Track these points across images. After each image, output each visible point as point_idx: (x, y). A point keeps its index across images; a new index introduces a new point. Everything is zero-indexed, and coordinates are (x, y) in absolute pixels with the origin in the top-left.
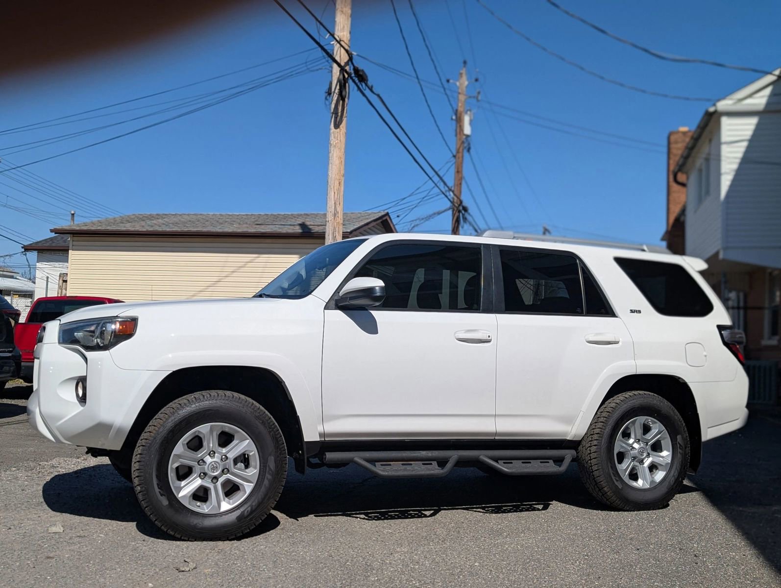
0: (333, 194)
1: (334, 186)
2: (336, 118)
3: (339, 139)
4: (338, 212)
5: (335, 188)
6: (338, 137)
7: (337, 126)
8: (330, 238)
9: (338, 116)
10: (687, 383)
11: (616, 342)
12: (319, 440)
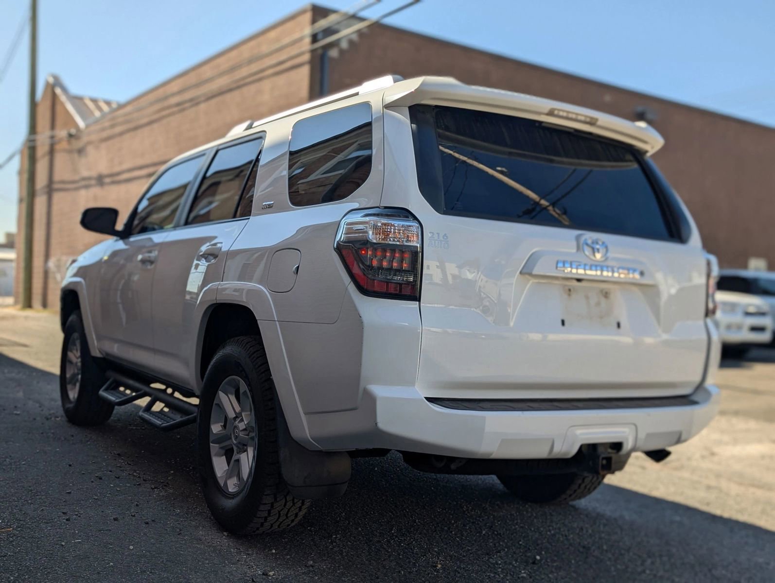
10: (257, 320)
11: (215, 256)
12: (100, 356)
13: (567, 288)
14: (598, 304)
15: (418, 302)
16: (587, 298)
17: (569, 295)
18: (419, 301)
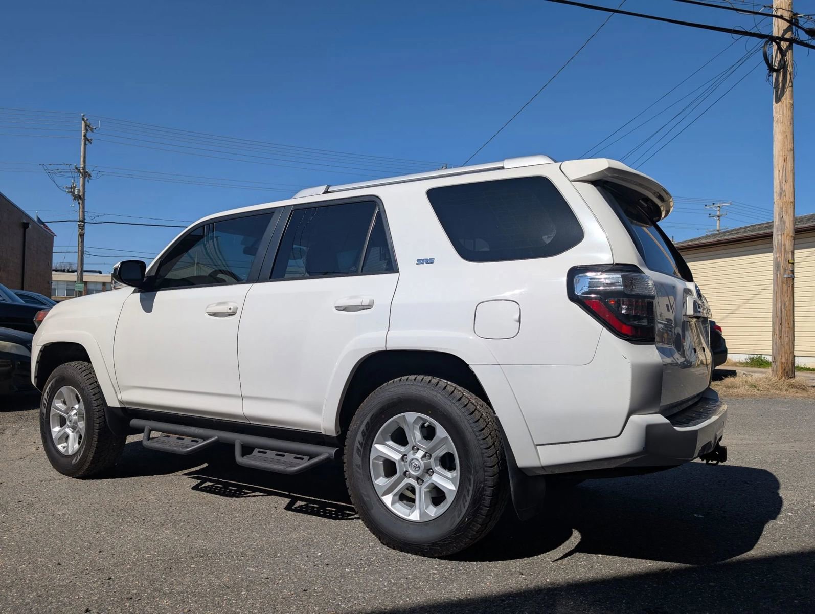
0: (778, 172)
1: (778, 164)
2: (777, 91)
3: (781, 113)
4: (785, 191)
5: (780, 166)
6: (780, 111)
7: (778, 100)
8: (777, 220)
9: (778, 89)
10: (468, 365)
11: (369, 307)
12: (119, 406)
15: (655, 343)
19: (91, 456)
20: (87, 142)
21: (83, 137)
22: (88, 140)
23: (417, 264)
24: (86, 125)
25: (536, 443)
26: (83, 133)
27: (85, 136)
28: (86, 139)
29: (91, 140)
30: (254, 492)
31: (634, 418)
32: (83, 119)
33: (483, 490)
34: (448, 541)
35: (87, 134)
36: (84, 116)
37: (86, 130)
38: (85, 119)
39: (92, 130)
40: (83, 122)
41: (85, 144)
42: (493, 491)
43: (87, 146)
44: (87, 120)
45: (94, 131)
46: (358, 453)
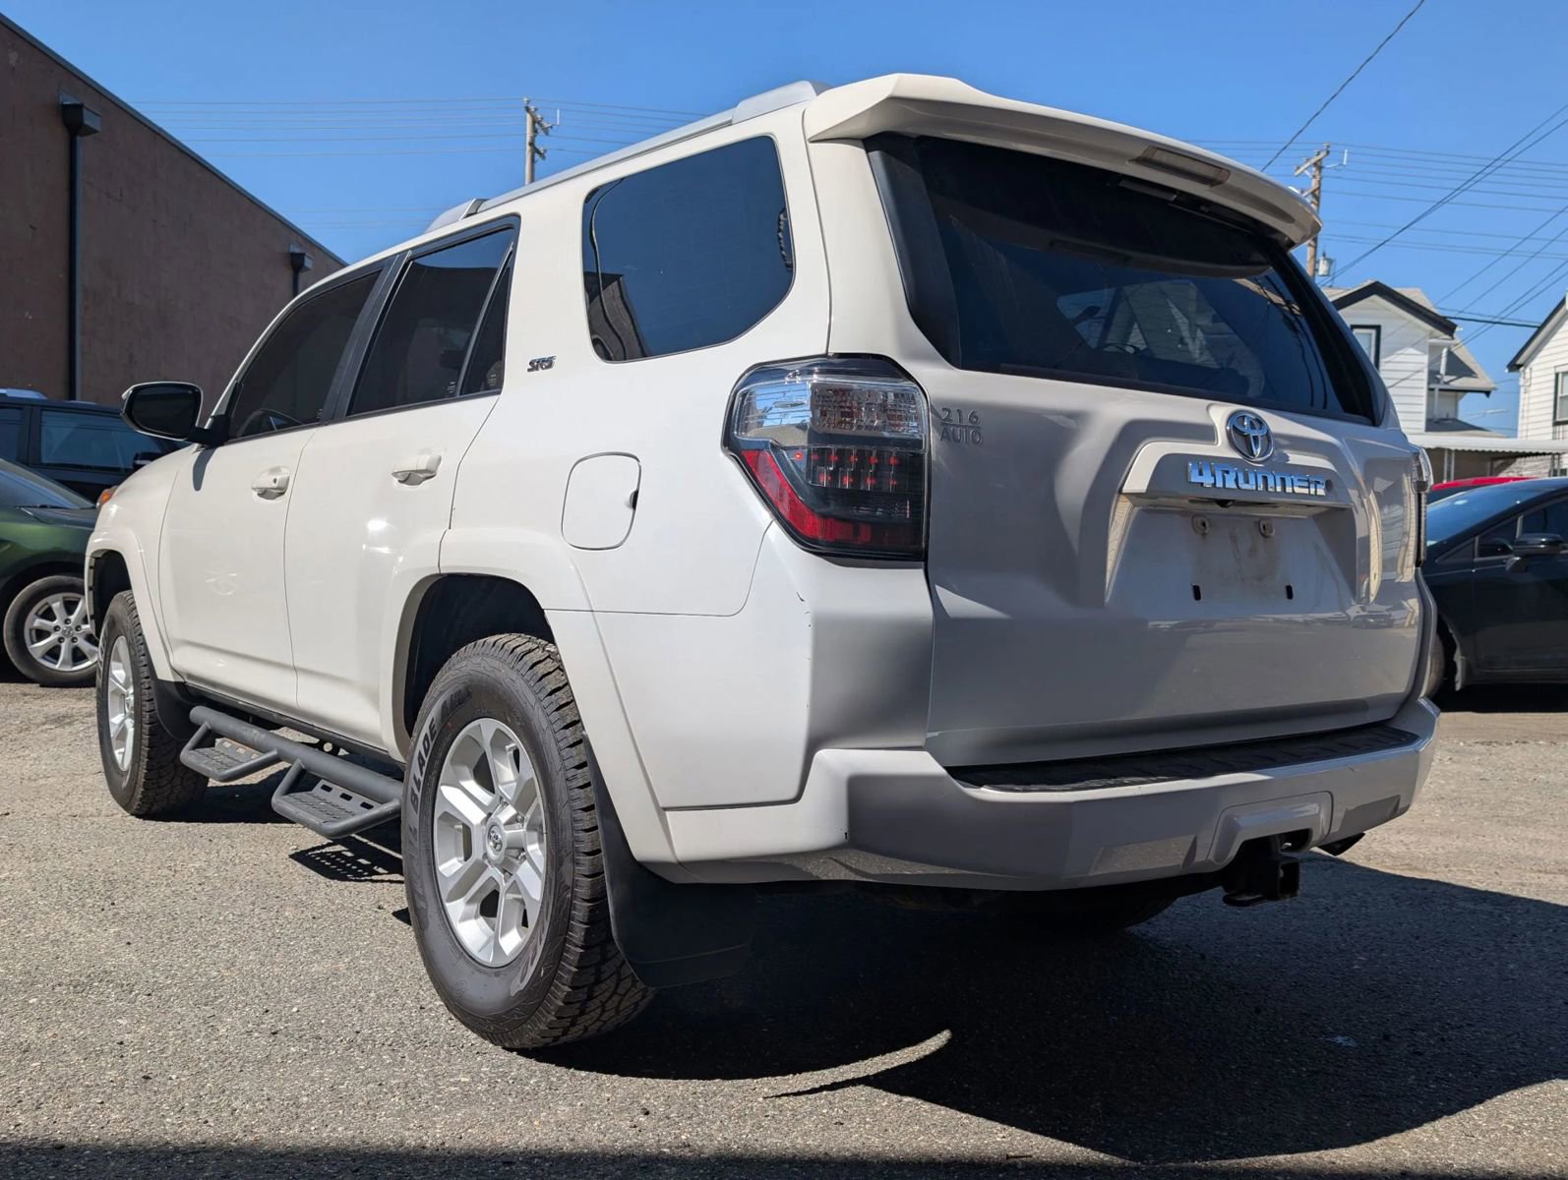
10: (543, 610)
11: (429, 475)
12: (172, 680)
13: (1199, 520)
14: (1253, 551)
15: (923, 563)
16: (1234, 539)
17: (1204, 535)
18: (926, 560)
19: (143, 776)
20: (537, 156)
21: (528, 148)
22: (539, 152)
23: (529, 370)
24: (534, 121)
25: (661, 805)
26: (528, 139)
27: (532, 144)
28: (535, 150)
29: (545, 151)
30: (390, 873)
31: (823, 755)
32: (528, 109)
33: (572, 906)
34: (519, 1016)
35: (537, 139)
36: (528, 102)
37: (535, 131)
38: (532, 108)
39: (546, 131)
40: (528, 116)
41: (533, 161)
42: (590, 911)
43: (536, 165)
44: (536, 109)
45: (551, 132)
46: (413, 802)
